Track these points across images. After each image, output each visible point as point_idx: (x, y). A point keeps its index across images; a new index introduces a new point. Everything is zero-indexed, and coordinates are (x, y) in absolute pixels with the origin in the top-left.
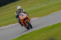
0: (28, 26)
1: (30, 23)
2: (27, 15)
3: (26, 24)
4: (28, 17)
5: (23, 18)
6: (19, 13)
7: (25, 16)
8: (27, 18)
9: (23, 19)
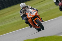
0: (38, 26)
1: (41, 22)
2: (36, 12)
3: (36, 23)
4: (38, 14)
5: (31, 16)
6: (24, 12)
7: (34, 13)
8: (36, 16)
9: (32, 18)
